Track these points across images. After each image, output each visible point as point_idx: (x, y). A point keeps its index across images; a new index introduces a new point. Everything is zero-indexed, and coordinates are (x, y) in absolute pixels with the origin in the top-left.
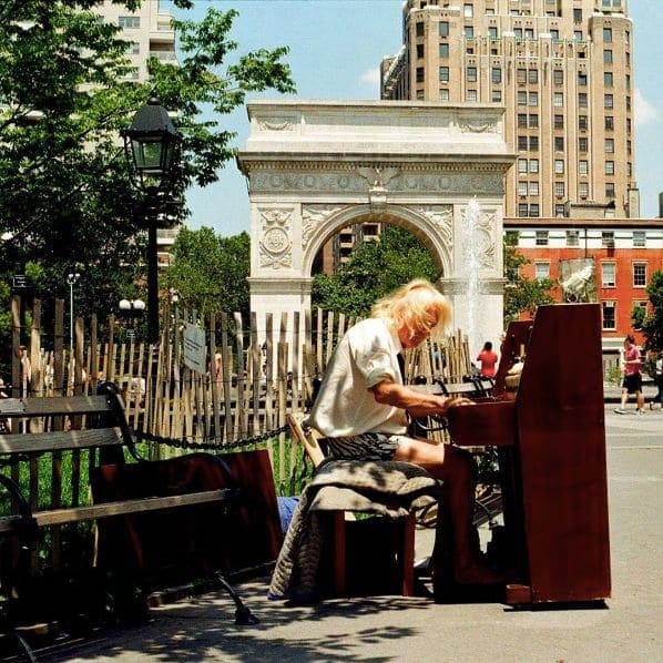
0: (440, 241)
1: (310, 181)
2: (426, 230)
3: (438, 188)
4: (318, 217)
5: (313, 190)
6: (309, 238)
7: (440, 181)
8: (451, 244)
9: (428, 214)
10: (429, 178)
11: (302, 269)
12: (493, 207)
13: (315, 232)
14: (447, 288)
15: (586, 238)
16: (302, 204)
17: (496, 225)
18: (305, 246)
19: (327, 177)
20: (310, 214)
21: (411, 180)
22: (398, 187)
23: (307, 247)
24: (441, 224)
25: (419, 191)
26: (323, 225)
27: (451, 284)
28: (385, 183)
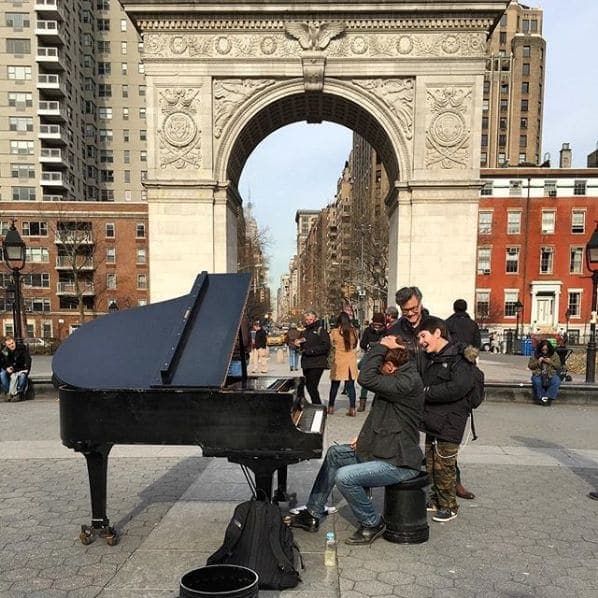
0: (397, 129)
1: (223, 45)
2: (377, 114)
3: (395, 52)
4: (235, 96)
5: (228, 56)
6: (224, 125)
7: (398, 43)
8: (410, 135)
9: (382, 90)
10: (383, 39)
11: (215, 169)
12: (470, 79)
13: (230, 117)
14: (403, 196)
15: (529, 187)
16: (213, 78)
17: (474, 104)
18: (218, 138)
19: (246, 39)
20: (224, 93)
21: (357, 43)
22: (340, 52)
23: (221, 139)
24: (399, 105)
25: (369, 57)
26: (241, 107)
27: (409, 189)
28: (323, 45)
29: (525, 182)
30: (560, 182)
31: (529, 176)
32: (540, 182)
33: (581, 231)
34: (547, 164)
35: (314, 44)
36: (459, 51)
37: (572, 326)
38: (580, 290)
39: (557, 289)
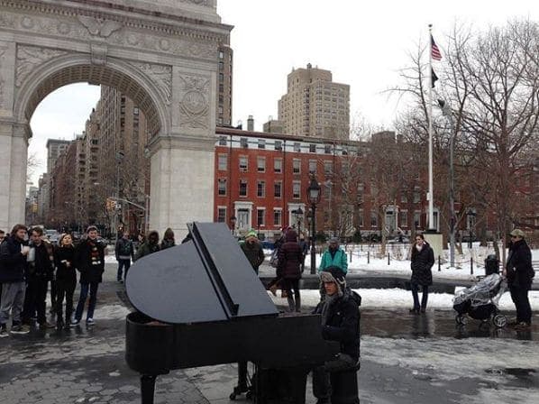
0: (159, 98)
1: (27, 22)
2: (146, 86)
3: (158, 48)
4: (35, 59)
5: (30, 31)
6: (24, 79)
7: (160, 43)
8: (168, 103)
9: (148, 72)
10: (149, 38)
11: (15, 110)
12: (208, 73)
13: (29, 74)
14: (164, 143)
15: (231, 141)
16: (17, 44)
17: (210, 89)
18: (19, 87)
19: (45, 21)
20: (25, 56)
21: (132, 37)
22: (119, 42)
23: (21, 89)
24: (161, 82)
25: (140, 48)
26: (40, 68)
27: (169, 138)
28: (107, 35)
29: (229, 137)
30: (250, 139)
31: (231, 134)
32: (238, 138)
33: (263, 170)
34: (240, 127)
35: (99, 33)
36: (201, 55)
37: (261, 231)
38: (264, 208)
39: (250, 208)
